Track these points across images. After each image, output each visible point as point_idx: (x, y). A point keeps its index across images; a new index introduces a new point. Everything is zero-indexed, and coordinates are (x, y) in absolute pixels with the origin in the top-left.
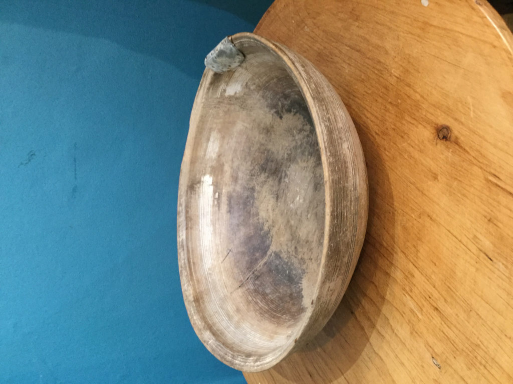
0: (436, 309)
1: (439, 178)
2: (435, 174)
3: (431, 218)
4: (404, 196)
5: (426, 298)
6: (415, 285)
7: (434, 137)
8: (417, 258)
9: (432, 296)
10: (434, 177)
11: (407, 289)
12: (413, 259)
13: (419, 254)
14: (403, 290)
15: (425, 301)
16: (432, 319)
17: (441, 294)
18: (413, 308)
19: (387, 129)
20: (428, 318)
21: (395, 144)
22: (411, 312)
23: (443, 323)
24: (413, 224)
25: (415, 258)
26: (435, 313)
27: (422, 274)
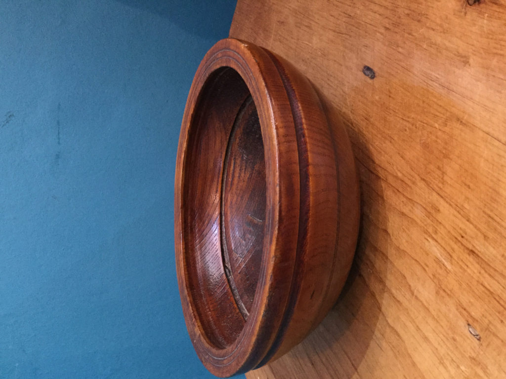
0: (472, 252)
1: (471, 61)
2: (465, 57)
3: (461, 122)
4: (424, 102)
5: (456, 238)
6: (440, 223)
7: (462, 5)
8: (443, 184)
9: (466, 234)
10: (463, 62)
11: (430, 230)
12: (437, 186)
13: (446, 178)
14: (425, 232)
15: (455, 243)
16: (465, 267)
17: (479, 229)
18: (439, 255)
19: (400, 18)
20: (461, 267)
21: (410, 34)
22: (436, 262)
23: (483, 271)
24: (437, 137)
25: (440, 185)
26: (471, 258)
27: (450, 205)
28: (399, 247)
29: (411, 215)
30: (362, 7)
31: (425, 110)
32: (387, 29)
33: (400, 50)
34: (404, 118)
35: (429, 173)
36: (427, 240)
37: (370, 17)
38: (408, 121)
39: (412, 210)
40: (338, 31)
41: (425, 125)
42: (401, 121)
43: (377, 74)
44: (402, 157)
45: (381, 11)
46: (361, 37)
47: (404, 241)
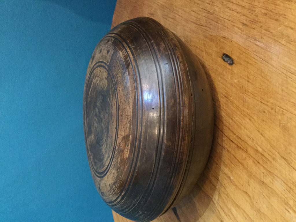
28: (259, 210)
29: (271, 186)
30: (220, 6)
31: (285, 98)
32: (244, 24)
33: (258, 43)
34: (263, 102)
35: (290, 153)
36: (288, 211)
37: (228, 14)
38: (267, 105)
39: (272, 181)
40: (199, 24)
41: (285, 111)
42: (260, 104)
43: (235, 62)
44: (262, 135)
45: (239, 9)
46: (219, 30)
47: (265, 206)
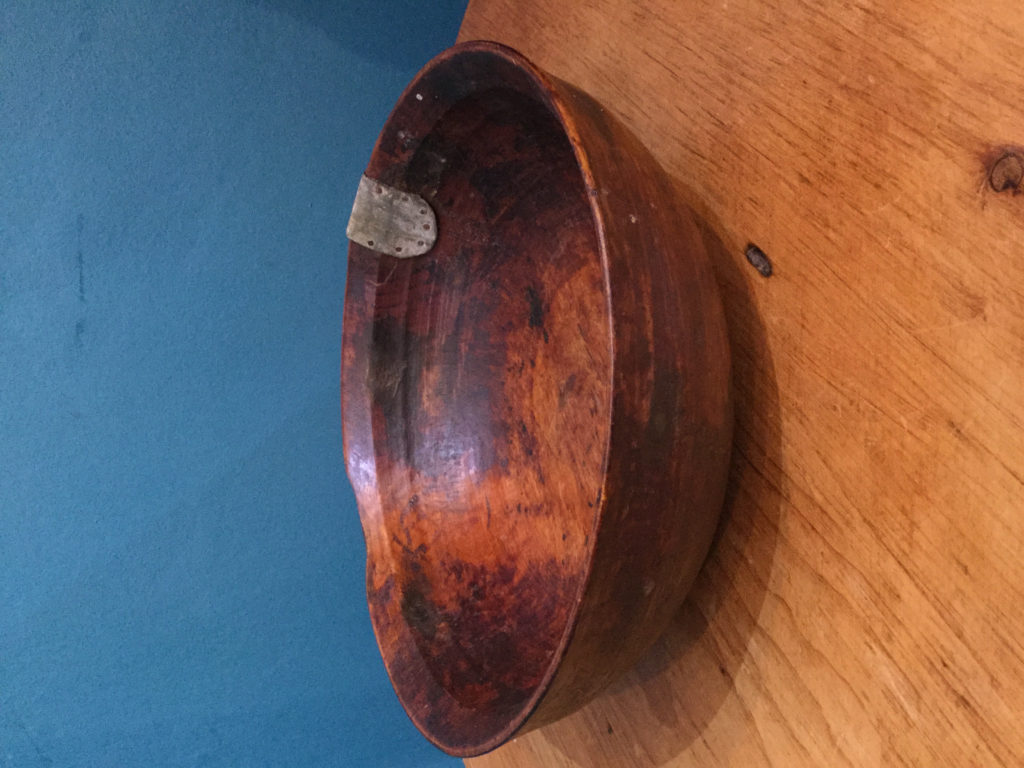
0: (963, 702)
1: (988, 310)
2: (975, 297)
3: (958, 431)
4: (877, 362)
5: (931, 663)
6: (899, 622)
7: (978, 185)
8: (910, 545)
9: (953, 662)
10: (972, 307)
11: (878, 629)
12: (898, 546)
13: (917, 535)
14: (866, 631)
15: (929, 673)
16: (948, 727)
17: (980, 661)
18: (893, 685)
19: (834, 164)
20: (938, 723)
21: (855, 207)
22: (886, 697)
23: (983, 747)
24: (902, 445)
25: (905, 546)
26: (958, 714)
27: (923, 593)
28: (809, 642)
29: (838, 585)
30: (749, 113)
31: (881, 381)
32: (804, 180)
33: (832, 235)
34: (833, 383)
35: (882, 513)
36: (871, 648)
37: (767, 141)
38: (842, 393)
39: (840, 576)
40: (693, 148)
41: (879, 412)
42: (826, 386)
43: (775, 270)
44: (824, 462)
45: (794, 135)
46: (743, 178)
47: (821, 634)
